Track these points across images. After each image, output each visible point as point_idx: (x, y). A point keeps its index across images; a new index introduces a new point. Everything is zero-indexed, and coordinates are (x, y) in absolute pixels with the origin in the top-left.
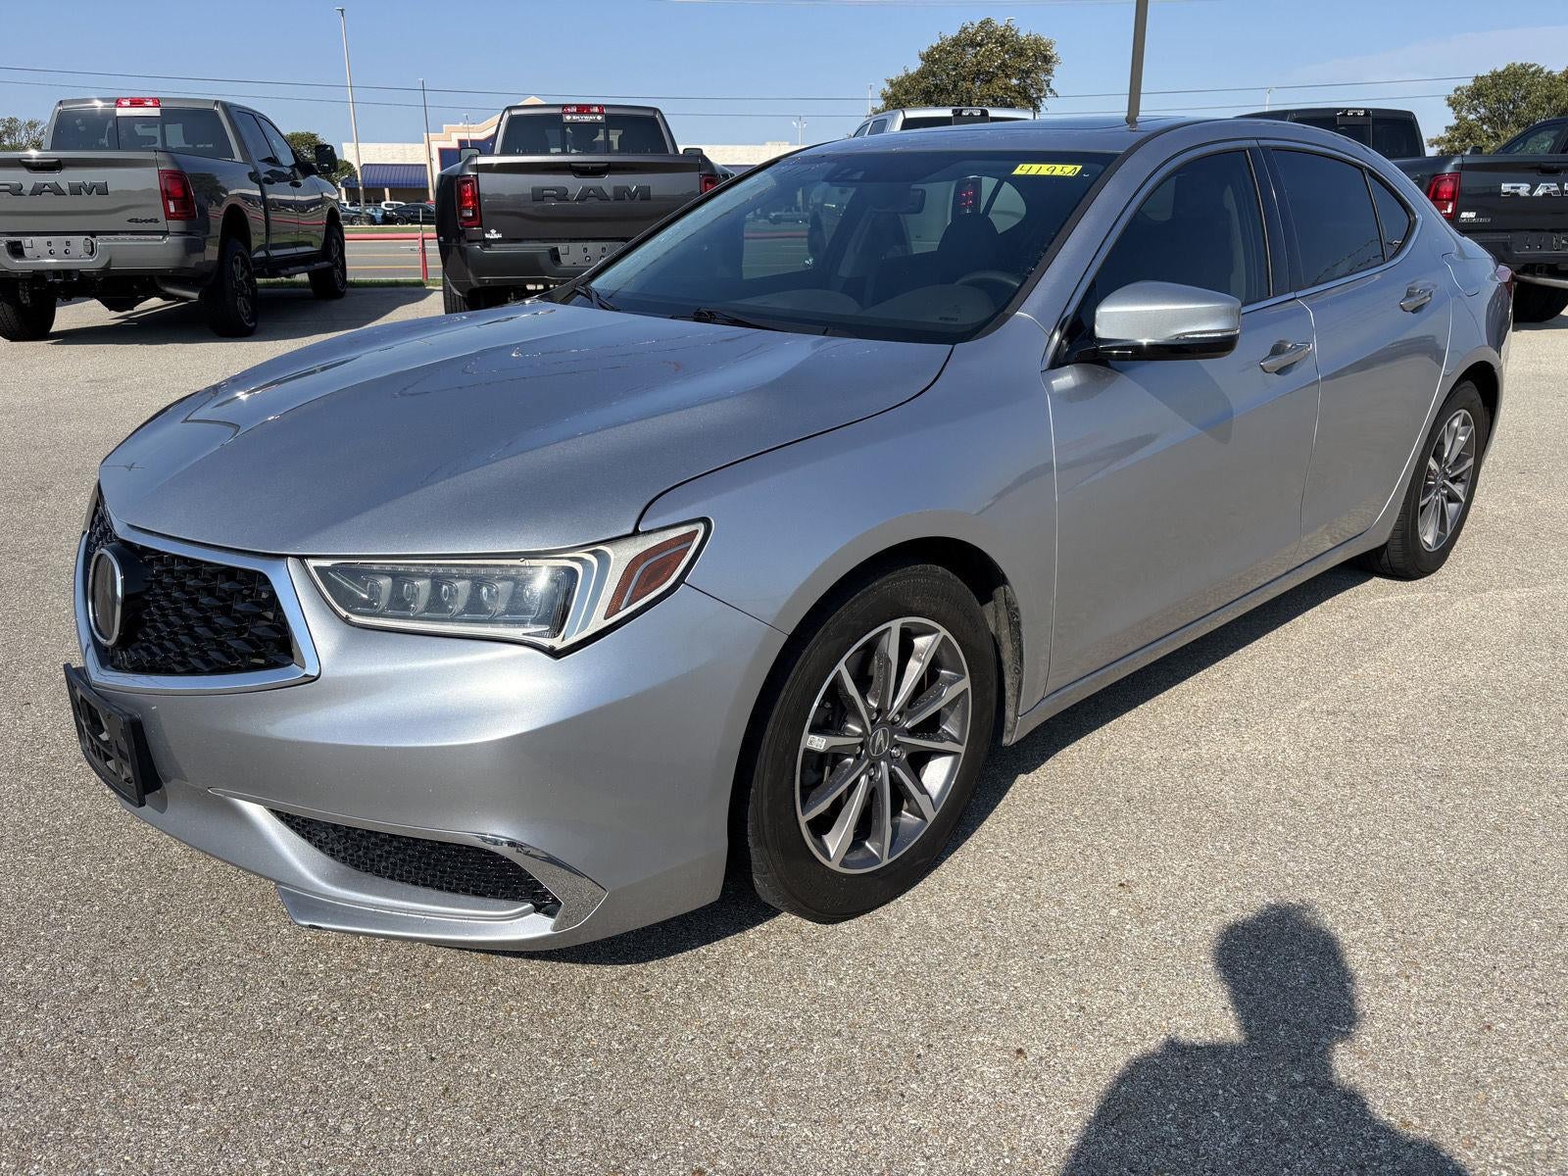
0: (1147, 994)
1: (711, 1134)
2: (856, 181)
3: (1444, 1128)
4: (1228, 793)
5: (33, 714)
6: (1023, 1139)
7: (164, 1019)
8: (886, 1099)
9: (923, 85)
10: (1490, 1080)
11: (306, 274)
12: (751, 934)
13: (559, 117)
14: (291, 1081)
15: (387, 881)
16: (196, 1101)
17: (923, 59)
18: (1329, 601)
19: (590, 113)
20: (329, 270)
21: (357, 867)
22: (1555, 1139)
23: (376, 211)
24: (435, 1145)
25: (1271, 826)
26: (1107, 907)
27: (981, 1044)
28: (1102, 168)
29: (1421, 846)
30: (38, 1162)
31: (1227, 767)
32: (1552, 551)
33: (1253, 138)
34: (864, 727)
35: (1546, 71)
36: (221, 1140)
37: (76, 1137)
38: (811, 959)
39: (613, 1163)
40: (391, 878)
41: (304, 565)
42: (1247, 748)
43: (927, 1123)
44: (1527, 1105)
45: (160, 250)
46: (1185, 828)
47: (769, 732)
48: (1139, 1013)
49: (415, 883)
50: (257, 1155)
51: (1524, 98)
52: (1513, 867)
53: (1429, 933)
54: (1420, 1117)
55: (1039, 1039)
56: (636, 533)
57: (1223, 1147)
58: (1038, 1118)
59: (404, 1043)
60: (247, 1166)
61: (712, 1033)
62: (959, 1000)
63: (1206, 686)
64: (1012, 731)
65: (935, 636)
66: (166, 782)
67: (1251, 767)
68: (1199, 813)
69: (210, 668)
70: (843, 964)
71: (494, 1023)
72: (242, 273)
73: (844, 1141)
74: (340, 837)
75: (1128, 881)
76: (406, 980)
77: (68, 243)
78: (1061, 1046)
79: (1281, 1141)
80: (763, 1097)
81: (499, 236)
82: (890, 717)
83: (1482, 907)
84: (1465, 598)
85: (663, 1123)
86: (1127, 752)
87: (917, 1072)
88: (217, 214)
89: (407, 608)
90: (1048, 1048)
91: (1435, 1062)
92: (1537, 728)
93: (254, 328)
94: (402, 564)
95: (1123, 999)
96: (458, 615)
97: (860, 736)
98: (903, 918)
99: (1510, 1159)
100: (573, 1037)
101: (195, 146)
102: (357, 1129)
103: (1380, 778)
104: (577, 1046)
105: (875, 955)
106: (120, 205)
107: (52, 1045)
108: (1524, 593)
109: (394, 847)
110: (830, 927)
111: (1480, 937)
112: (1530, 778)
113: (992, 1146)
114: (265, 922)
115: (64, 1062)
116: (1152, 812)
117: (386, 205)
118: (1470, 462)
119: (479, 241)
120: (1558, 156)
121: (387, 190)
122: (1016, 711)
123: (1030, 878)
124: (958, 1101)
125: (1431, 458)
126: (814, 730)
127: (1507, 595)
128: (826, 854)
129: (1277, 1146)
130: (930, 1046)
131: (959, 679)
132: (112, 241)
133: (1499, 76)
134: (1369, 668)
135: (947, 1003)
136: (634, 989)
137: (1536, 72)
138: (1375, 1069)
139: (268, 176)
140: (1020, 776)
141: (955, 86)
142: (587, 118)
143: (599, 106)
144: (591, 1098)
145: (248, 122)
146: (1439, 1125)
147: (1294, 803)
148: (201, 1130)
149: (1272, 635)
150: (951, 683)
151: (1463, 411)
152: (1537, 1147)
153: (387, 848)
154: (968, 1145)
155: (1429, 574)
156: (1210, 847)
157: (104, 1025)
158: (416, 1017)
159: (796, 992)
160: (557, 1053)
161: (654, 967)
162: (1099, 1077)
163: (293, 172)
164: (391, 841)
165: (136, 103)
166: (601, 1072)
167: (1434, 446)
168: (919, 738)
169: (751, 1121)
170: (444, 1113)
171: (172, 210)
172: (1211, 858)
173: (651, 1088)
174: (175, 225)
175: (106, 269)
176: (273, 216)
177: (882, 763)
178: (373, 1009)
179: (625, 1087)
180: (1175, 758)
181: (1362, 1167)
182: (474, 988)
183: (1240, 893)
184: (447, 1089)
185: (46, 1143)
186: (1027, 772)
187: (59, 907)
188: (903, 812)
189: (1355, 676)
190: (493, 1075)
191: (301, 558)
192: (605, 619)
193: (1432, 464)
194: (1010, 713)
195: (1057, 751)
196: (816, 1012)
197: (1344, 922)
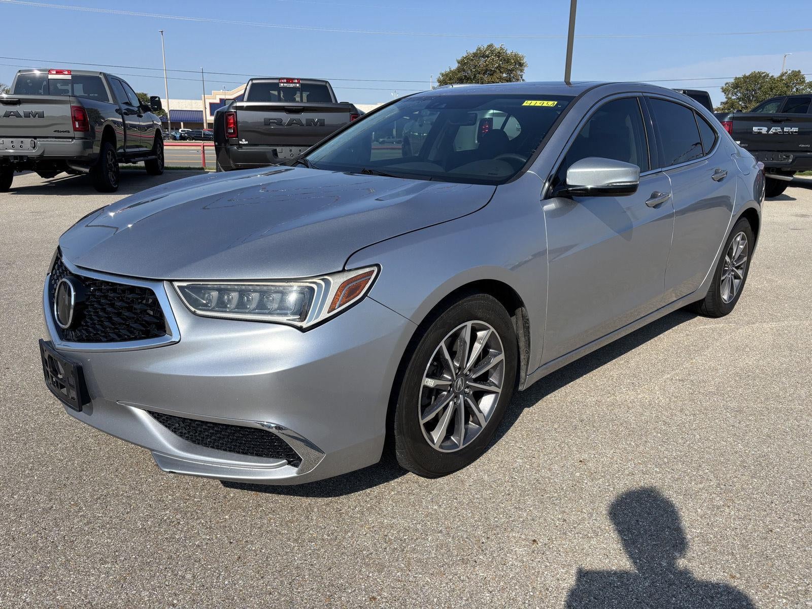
0: (597, 514)
1: (378, 580)
2: (442, 108)
3: (752, 579)
4: (632, 419)
5: (11, 373)
6: (539, 583)
7: (88, 523)
8: (467, 563)
9: (459, 75)
10: (774, 556)
11: (143, 162)
12: (393, 483)
13: (277, 84)
14: (157, 553)
15: (210, 449)
16: (108, 563)
17: (459, 63)
18: (676, 327)
19: (292, 83)
20: (156, 160)
21: (194, 442)
22: (808, 585)
23: (176, 134)
24: (235, 585)
25: (655, 434)
26: (574, 472)
27: (515, 537)
28: (568, 103)
29: (731, 444)
30: (26, 592)
31: (630, 405)
32: (786, 305)
33: (640, 92)
34: (452, 376)
35: (770, 75)
36: (122, 582)
37: (45, 580)
38: (424, 496)
39: (328, 593)
40: (213, 447)
41: (172, 285)
42: (640, 396)
43: (490, 575)
44: (793, 568)
45: (70, 146)
46: (611, 434)
47: (406, 375)
48: (594, 523)
49: (225, 450)
50: (142, 590)
51: (760, 89)
52: (778, 455)
53: (738, 486)
54: (740, 573)
55: (544, 535)
56: (344, 270)
57: (641, 587)
58: (546, 573)
59: (216, 535)
60: (137, 595)
61: (376, 531)
62: (501, 516)
63: (617, 367)
64: (524, 383)
65: (488, 331)
66: (93, 399)
67: (642, 405)
68: (618, 427)
69: (121, 338)
70: (441, 498)
71: (262, 526)
72: (112, 160)
73: (447, 583)
74: (186, 425)
75: (584, 459)
76: (215, 504)
77: (22, 142)
78: (555, 538)
79: (671, 585)
80: (404, 562)
81: (247, 142)
82: (465, 372)
83: (763, 473)
84: (744, 327)
85: (353, 574)
86: (579, 397)
87: (482, 550)
88: (99, 130)
89: (226, 307)
90: (548, 539)
91: (746, 547)
92: (785, 389)
93: (117, 188)
94: (223, 285)
95: (585, 516)
96: (253, 310)
97: (450, 380)
98: (470, 476)
99: (786, 594)
100: (304, 533)
101: (89, 95)
102: (194, 577)
103: (708, 411)
104: (306, 537)
105: (457, 494)
106: (51, 123)
107: (30, 535)
108: (774, 325)
109: (215, 431)
110: (433, 480)
111: (763, 488)
112: (783, 412)
113: (523, 586)
114: (139, 475)
115: (37, 543)
116: (594, 427)
117: (182, 131)
118: (745, 259)
119: (236, 145)
120: (780, 114)
121: (182, 123)
122: (526, 372)
123: (534, 458)
124: (504, 564)
125: (727, 256)
126: (428, 376)
127: (765, 325)
128: (433, 441)
129: (669, 587)
130: (488, 538)
131: (499, 354)
132: (45, 141)
133: (747, 77)
134: (699, 360)
135: (496, 517)
136: (333, 509)
137: (765, 76)
138: (715, 550)
139: (126, 111)
140: (526, 408)
141: (475, 76)
142: (292, 85)
143: (298, 79)
144: (315, 562)
145: (117, 84)
146: (749, 577)
147: (665, 423)
148: (111, 577)
149: (648, 343)
150: (495, 356)
151: (742, 233)
152: (800, 588)
153: (211, 431)
154: (511, 586)
155: (726, 315)
156: (624, 444)
157: (57, 525)
158: (221, 522)
159: (418, 511)
160: (296, 540)
161: (343, 499)
162: (576, 553)
163: (139, 110)
164: (214, 427)
165: (59, 72)
166: (319, 550)
167: (728, 250)
168: (479, 383)
169: (399, 574)
170: (239, 569)
171: (77, 126)
172: (625, 449)
173: (346, 557)
174: (78, 134)
175: (41, 156)
176: (128, 132)
177: (461, 396)
178: (198, 518)
179: (332, 557)
180: (603, 401)
181: (712, 597)
182: (251, 509)
183: (641, 466)
184: (240, 557)
185: (30, 583)
186: (529, 407)
187: (30, 467)
188: (470, 422)
189: (692, 363)
190: (263, 551)
191: (171, 281)
192: (328, 313)
193: (727, 259)
194: (523, 374)
195: (543, 397)
196: (429, 521)
197: (695, 480)
